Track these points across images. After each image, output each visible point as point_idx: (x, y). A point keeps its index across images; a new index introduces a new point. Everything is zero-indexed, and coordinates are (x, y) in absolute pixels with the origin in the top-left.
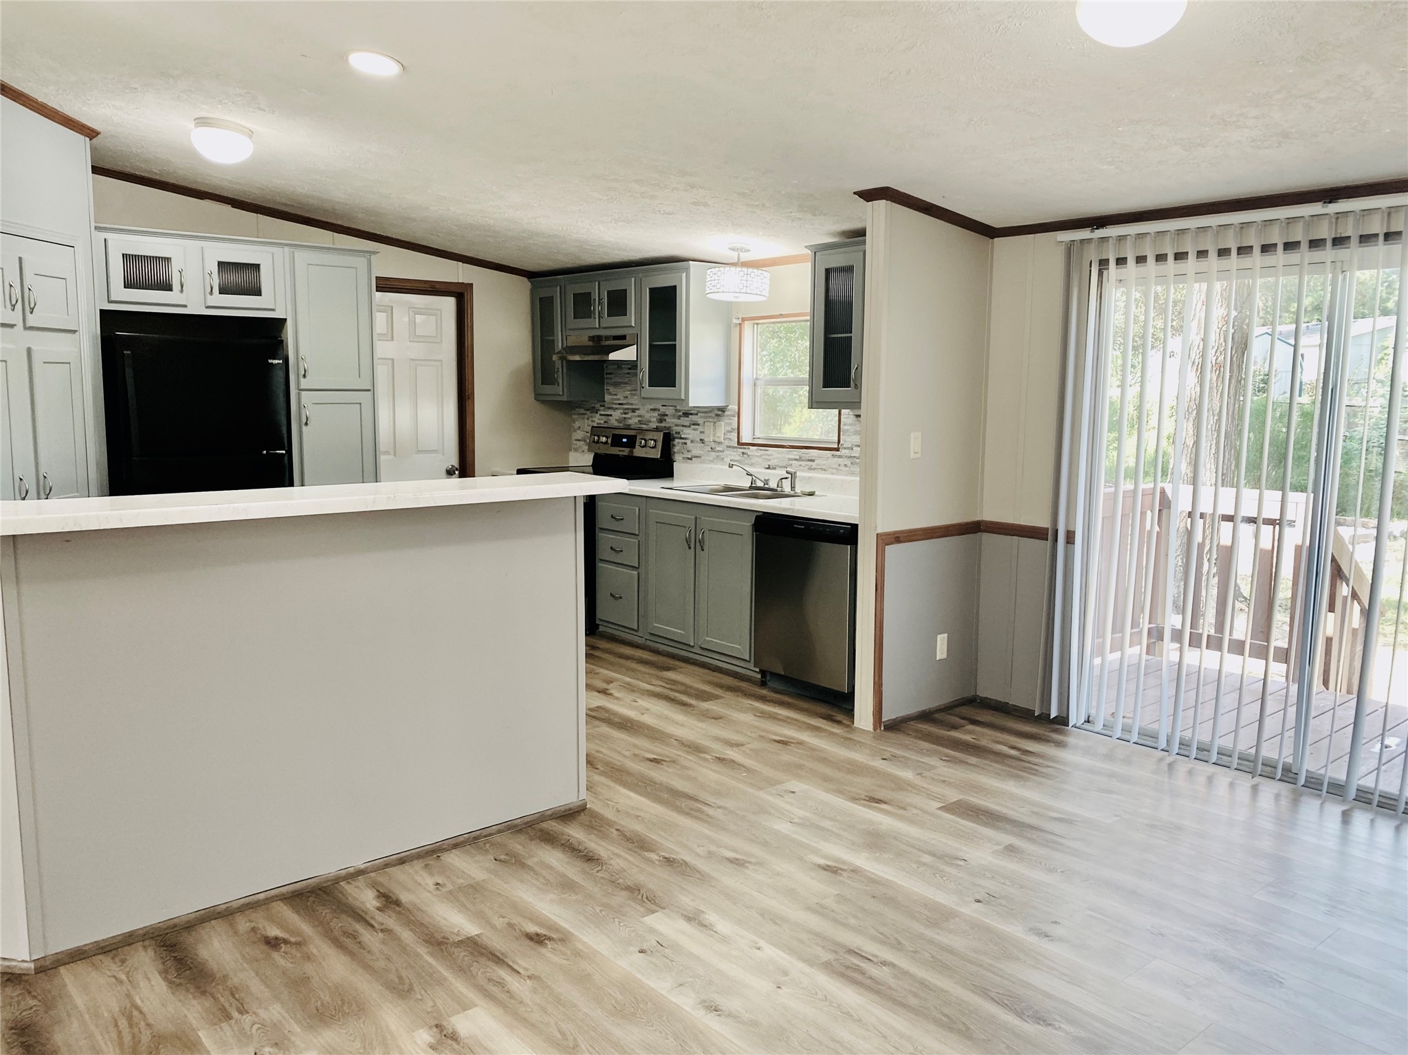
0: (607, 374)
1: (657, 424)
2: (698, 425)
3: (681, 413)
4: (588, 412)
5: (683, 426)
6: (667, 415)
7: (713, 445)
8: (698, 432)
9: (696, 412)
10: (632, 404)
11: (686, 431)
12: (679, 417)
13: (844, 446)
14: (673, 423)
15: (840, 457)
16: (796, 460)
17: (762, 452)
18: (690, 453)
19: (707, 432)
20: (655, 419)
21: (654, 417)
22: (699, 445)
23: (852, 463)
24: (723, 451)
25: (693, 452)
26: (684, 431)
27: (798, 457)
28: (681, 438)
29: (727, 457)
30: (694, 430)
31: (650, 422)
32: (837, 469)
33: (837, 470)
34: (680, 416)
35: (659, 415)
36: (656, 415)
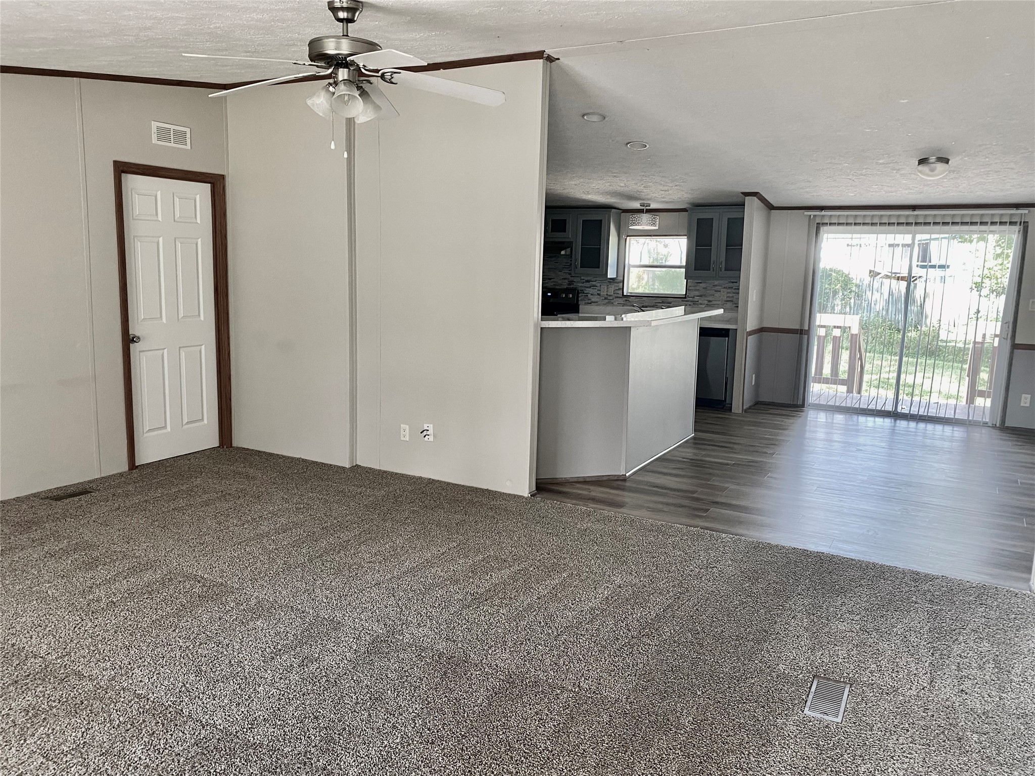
1: (565, 286)
2: (597, 286)
5: (586, 287)
6: (574, 282)
7: (606, 296)
8: (596, 290)
9: (594, 280)
10: (549, 276)
11: (588, 289)
14: (579, 285)
15: (686, 301)
17: (639, 300)
18: (590, 301)
19: (602, 290)
20: (564, 283)
22: (596, 296)
24: (613, 299)
28: (584, 293)
29: (615, 302)
30: (593, 289)
34: (584, 282)
36: (567, 281)
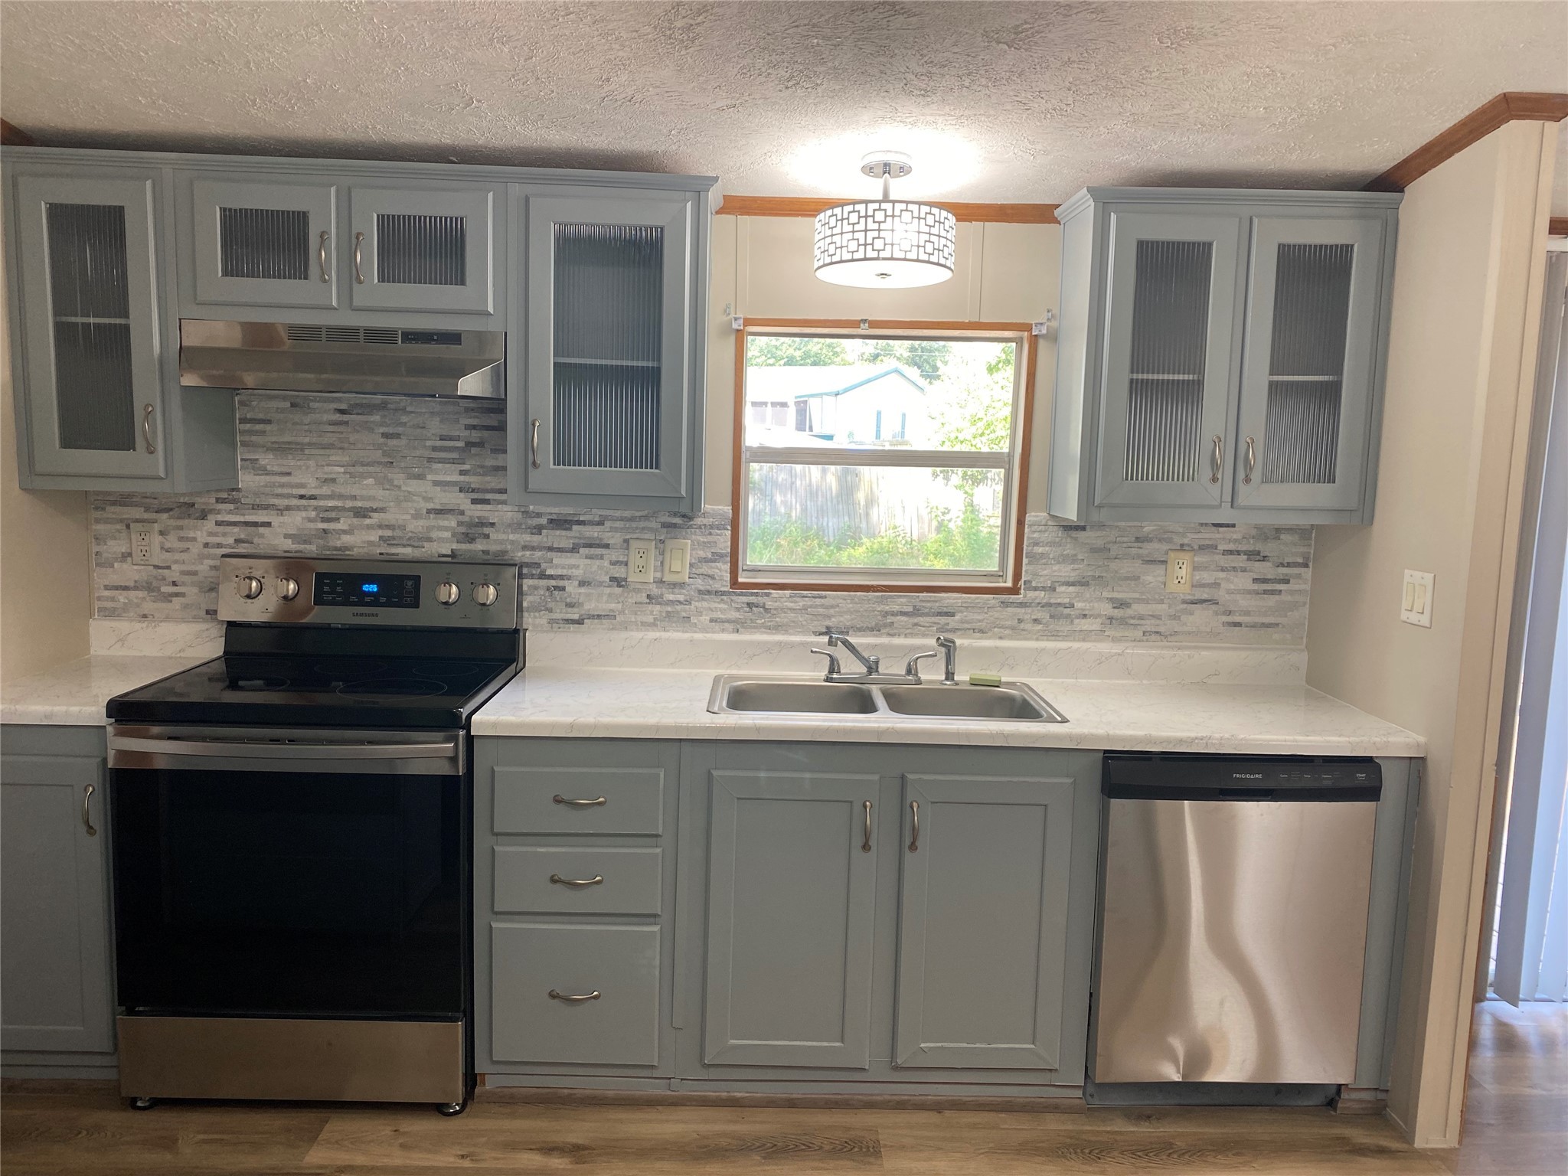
0: (243, 421)
1: (455, 546)
2: (607, 546)
3: (544, 521)
4: (165, 516)
5: (551, 549)
6: (493, 525)
7: (655, 590)
8: (606, 563)
9: (597, 519)
10: (353, 497)
11: (559, 559)
12: (539, 530)
13: (1034, 584)
14: (512, 542)
15: (1022, 605)
16: (903, 614)
17: (808, 602)
18: (575, 610)
19: (634, 560)
20: (447, 534)
21: (446, 529)
22: (608, 590)
23: (1051, 617)
24: (686, 601)
25: (587, 607)
26: (555, 561)
27: (910, 609)
28: (543, 576)
29: (700, 613)
30: (590, 557)
31: (430, 540)
32: (1013, 628)
33: (1016, 630)
34: (539, 527)
35: (460, 524)
36: (454, 524)
